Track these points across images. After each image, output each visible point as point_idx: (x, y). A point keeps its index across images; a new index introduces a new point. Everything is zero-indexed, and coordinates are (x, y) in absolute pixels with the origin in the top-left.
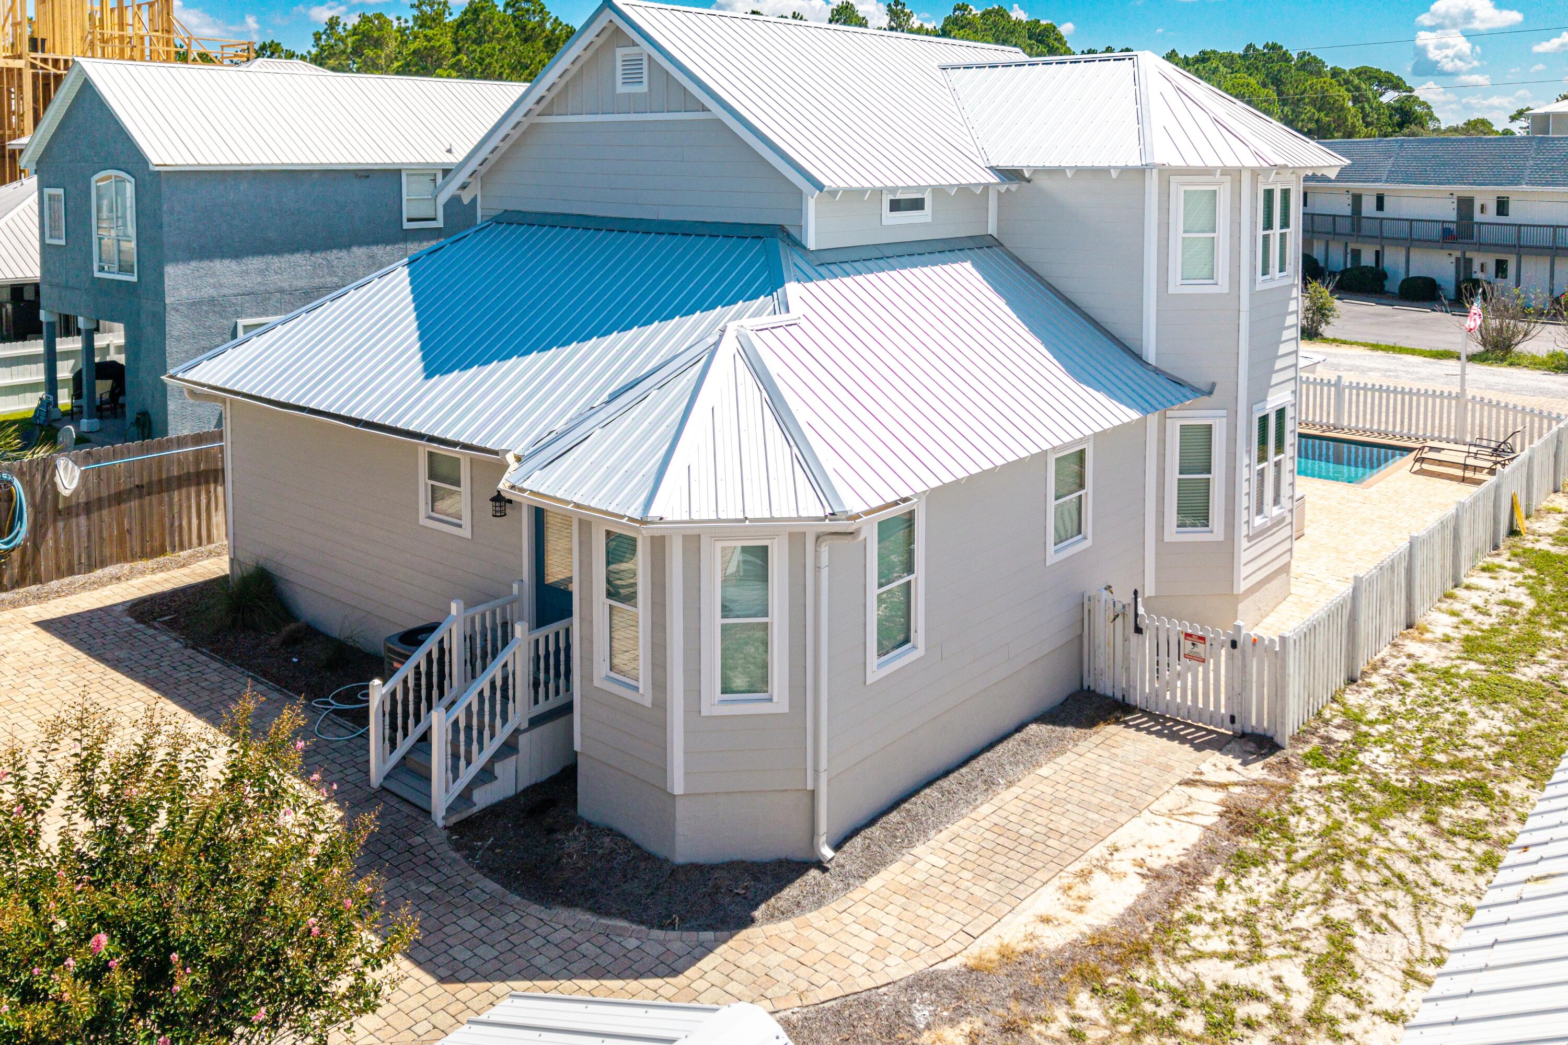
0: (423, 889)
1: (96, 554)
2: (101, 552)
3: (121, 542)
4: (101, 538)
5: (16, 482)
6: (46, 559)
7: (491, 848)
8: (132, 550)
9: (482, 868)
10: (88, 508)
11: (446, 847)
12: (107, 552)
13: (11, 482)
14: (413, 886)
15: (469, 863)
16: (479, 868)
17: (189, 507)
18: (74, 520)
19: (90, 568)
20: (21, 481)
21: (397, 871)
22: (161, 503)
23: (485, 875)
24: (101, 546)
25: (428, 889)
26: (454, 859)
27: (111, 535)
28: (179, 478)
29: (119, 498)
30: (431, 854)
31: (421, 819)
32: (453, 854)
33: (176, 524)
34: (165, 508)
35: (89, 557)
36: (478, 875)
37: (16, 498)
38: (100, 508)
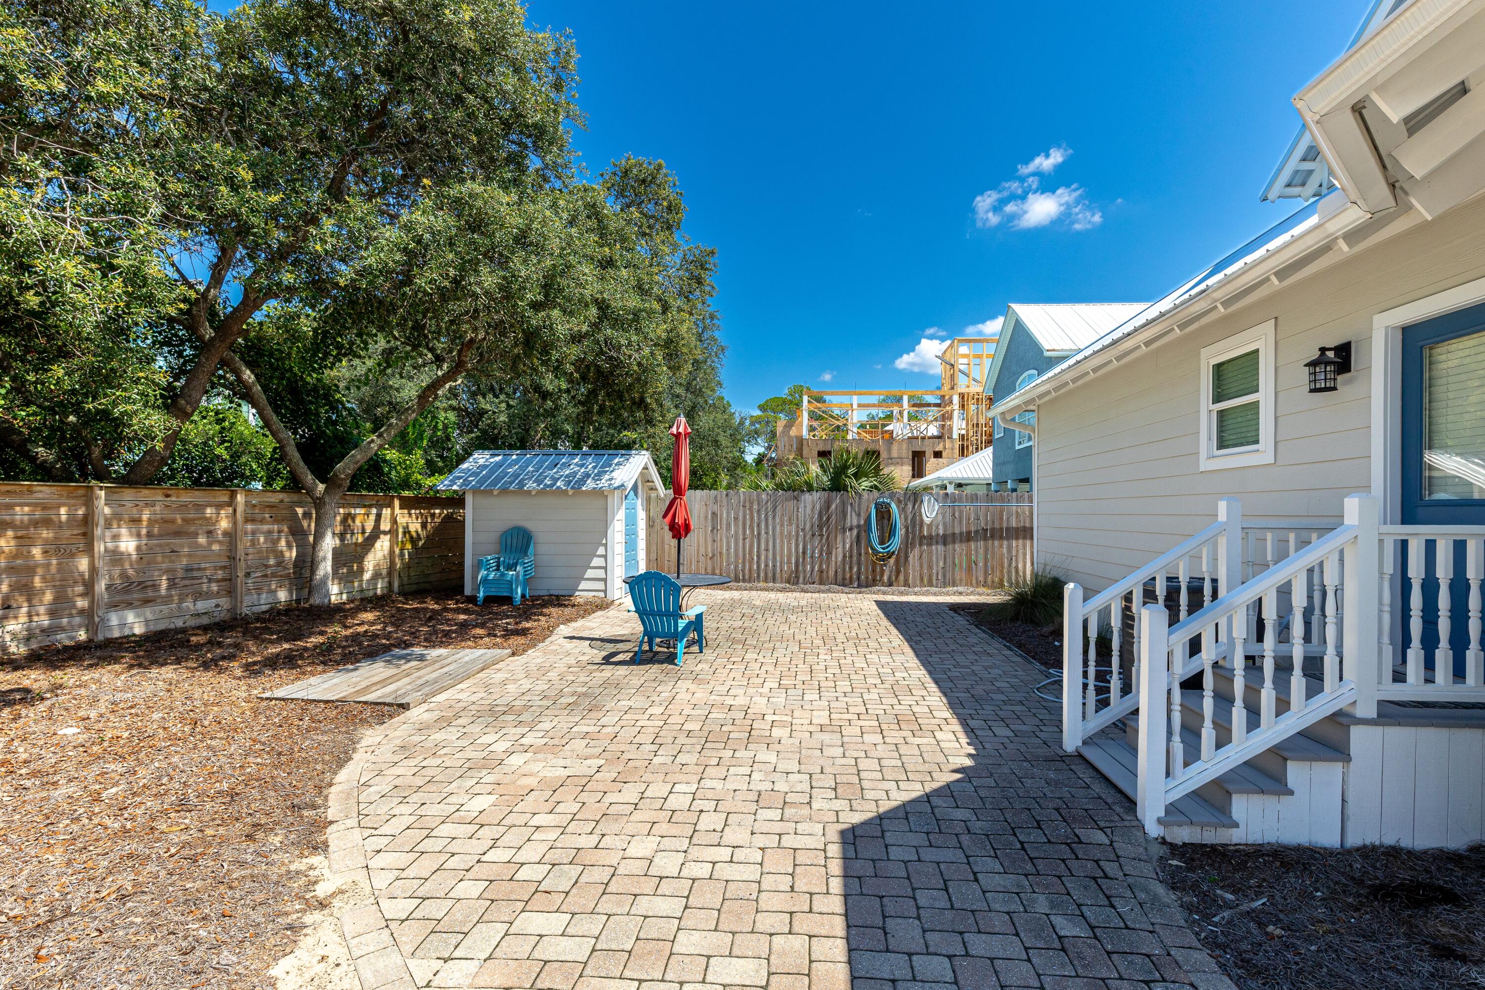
0: (1057, 920)
1: (949, 575)
2: (953, 574)
3: (969, 569)
4: (954, 563)
5: (893, 506)
6: (914, 571)
7: (1259, 919)
8: (977, 578)
9: (1224, 947)
10: (946, 539)
11: (1148, 870)
12: (958, 577)
13: (889, 504)
14: (1042, 905)
15: (1192, 923)
16: (1212, 944)
17: (1025, 554)
18: (934, 547)
19: (945, 584)
20: (898, 507)
21: (1029, 867)
22: (1001, 546)
23: (1223, 967)
24: (954, 569)
25: (1068, 928)
26: (1155, 898)
27: (961, 563)
28: (1017, 529)
29: (968, 537)
30: (1111, 868)
31: (1118, 809)
32: (1160, 890)
33: (1014, 565)
34: (1005, 550)
35: (944, 576)
36: (1202, 957)
37: (893, 517)
38: (954, 542)
